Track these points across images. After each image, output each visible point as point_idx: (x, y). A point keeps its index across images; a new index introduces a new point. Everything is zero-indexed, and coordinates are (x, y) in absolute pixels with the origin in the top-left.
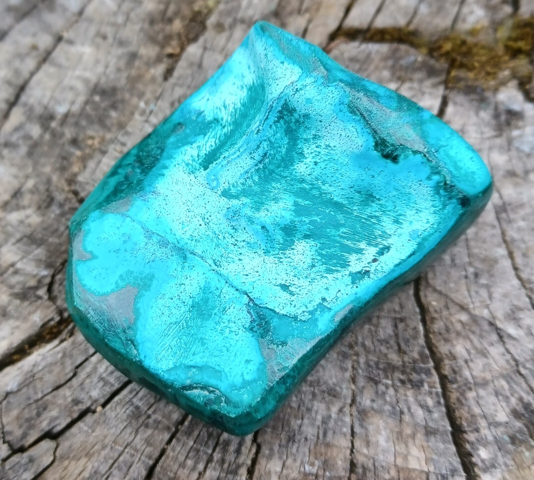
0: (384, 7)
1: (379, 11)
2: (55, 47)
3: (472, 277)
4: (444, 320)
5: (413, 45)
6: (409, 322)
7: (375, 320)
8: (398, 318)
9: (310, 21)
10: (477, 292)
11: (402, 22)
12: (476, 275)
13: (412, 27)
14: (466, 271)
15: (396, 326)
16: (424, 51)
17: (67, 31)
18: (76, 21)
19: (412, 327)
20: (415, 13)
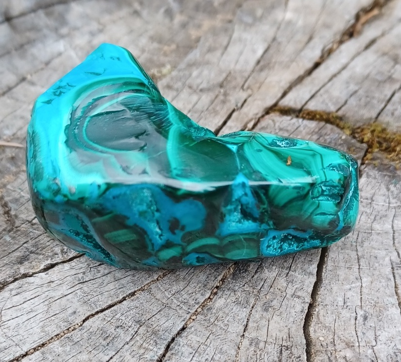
0: (318, 94)
1: (312, 97)
2: (17, 84)
3: (360, 319)
4: (329, 355)
5: (338, 126)
6: (294, 351)
7: (262, 345)
8: (285, 346)
9: (250, 96)
10: (364, 334)
11: (332, 108)
12: (365, 318)
13: (340, 113)
14: (356, 314)
15: (281, 353)
16: (348, 132)
17: (31, 75)
18: (42, 69)
19: (296, 356)
20: (346, 102)
